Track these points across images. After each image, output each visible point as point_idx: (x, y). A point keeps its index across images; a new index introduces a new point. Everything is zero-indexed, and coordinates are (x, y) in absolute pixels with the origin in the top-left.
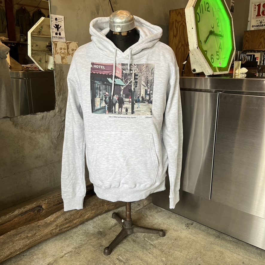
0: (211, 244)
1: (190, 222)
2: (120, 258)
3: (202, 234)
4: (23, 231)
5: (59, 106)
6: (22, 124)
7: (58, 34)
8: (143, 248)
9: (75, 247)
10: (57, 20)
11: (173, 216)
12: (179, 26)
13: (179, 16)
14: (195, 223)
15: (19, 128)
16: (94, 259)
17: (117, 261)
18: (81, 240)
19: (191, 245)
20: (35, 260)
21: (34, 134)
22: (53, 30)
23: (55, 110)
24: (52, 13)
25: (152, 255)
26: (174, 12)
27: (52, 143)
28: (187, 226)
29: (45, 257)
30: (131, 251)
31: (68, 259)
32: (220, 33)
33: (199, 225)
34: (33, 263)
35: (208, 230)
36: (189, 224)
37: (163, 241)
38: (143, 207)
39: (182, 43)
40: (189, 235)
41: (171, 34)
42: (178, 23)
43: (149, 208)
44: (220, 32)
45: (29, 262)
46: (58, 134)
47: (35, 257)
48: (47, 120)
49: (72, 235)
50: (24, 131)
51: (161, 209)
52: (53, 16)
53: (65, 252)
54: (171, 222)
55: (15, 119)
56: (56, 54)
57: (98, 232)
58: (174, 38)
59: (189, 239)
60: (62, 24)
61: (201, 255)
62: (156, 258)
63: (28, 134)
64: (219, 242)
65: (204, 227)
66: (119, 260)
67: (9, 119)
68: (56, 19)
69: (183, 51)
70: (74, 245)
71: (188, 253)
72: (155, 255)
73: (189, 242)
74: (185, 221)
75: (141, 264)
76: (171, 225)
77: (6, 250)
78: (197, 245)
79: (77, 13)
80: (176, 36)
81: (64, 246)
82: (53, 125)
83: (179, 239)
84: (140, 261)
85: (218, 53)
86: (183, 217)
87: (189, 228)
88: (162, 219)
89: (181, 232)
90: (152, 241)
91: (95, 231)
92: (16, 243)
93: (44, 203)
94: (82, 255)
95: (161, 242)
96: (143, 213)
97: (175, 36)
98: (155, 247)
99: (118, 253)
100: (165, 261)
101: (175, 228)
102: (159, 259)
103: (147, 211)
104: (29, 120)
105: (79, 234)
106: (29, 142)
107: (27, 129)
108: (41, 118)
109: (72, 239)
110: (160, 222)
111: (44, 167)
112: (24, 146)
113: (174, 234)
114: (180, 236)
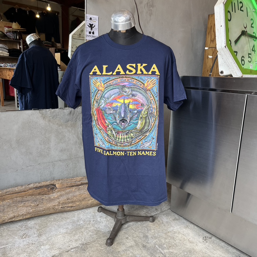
1: (208, 235)
3: (220, 251)
6: (50, 117)
7: (92, 33)
9: (83, 243)
11: (191, 226)
14: (213, 238)
15: (47, 120)
20: (41, 250)
21: (61, 127)
22: (87, 29)
24: (87, 13)
26: (213, 16)
27: (78, 138)
28: (205, 239)
29: (52, 248)
31: (73, 254)
33: (218, 240)
34: (39, 253)
35: (228, 248)
36: (207, 237)
37: (175, 252)
38: (161, 212)
40: (205, 250)
41: (209, 39)
43: (167, 215)
45: (36, 251)
47: (42, 247)
48: (75, 115)
49: (83, 230)
50: (51, 124)
51: (178, 217)
52: (87, 16)
53: (71, 247)
54: (187, 232)
57: (109, 231)
59: (205, 254)
65: (223, 244)
67: (39, 111)
70: (82, 241)
74: (203, 234)
76: (187, 235)
81: (72, 241)
82: (80, 121)
87: (207, 242)
88: (178, 227)
89: (197, 245)
90: (163, 249)
91: (106, 230)
94: (88, 253)
95: (172, 252)
96: (159, 218)
97: (212, 41)
101: (191, 239)
103: (163, 217)
104: (57, 114)
105: (90, 231)
106: (55, 135)
107: (55, 122)
108: (69, 113)
109: (82, 234)
110: (175, 231)
111: (68, 160)
112: (50, 138)
113: (189, 246)
114: (195, 249)
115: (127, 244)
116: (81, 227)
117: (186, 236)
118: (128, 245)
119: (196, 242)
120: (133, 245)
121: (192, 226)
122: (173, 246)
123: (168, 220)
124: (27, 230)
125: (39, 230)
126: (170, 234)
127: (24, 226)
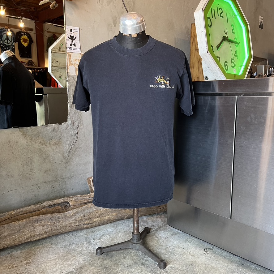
0: (233, 271)
1: (209, 246)
5: (71, 118)
6: (32, 135)
7: (73, 45)
9: (77, 267)
10: (72, 32)
14: (215, 249)
15: (28, 139)
18: (84, 260)
21: (44, 146)
22: (67, 41)
23: (67, 123)
24: (67, 24)
27: (64, 157)
28: (206, 250)
33: (219, 250)
35: (230, 257)
36: (208, 249)
37: (176, 266)
38: (158, 228)
40: (207, 261)
41: (193, 48)
43: (165, 230)
46: (70, 147)
48: (59, 132)
49: (76, 254)
50: (33, 143)
51: (177, 231)
55: (25, 129)
56: (69, 65)
59: (207, 266)
63: (38, 146)
65: (225, 253)
67: (19, 129)
68: (71, 30)
70: (76, 265)
79: (94, 25)
82: (64, 138)
83: (194, 265)
85: (232, 61)
86: (202, 241)
87: (208, 253)
89: (198, 257)
96: (156, 235)
97: (197, 50)
101: (192, 252)
103: (161, 232)
104: (40, 132)
105: (83, 254)
106: (38, 155)
107: (37, 141)
108: (52, 130)
109: (75, 258)
110: (174, 245)
111: (53, 182)
112: (33, 158)
113: (190, 259)
114: (197, 261)
115: (125, 263)
116: (73, 251)
117: (186, 250)
118: (126, 265)
119: (198, 254)
120: (131, 264)
121: (191, 239)
122: (174, 261)
123: (166, 235)
124: (13, 260)
125: (27, 258)
126: (169, 249)
127: (9, 256)
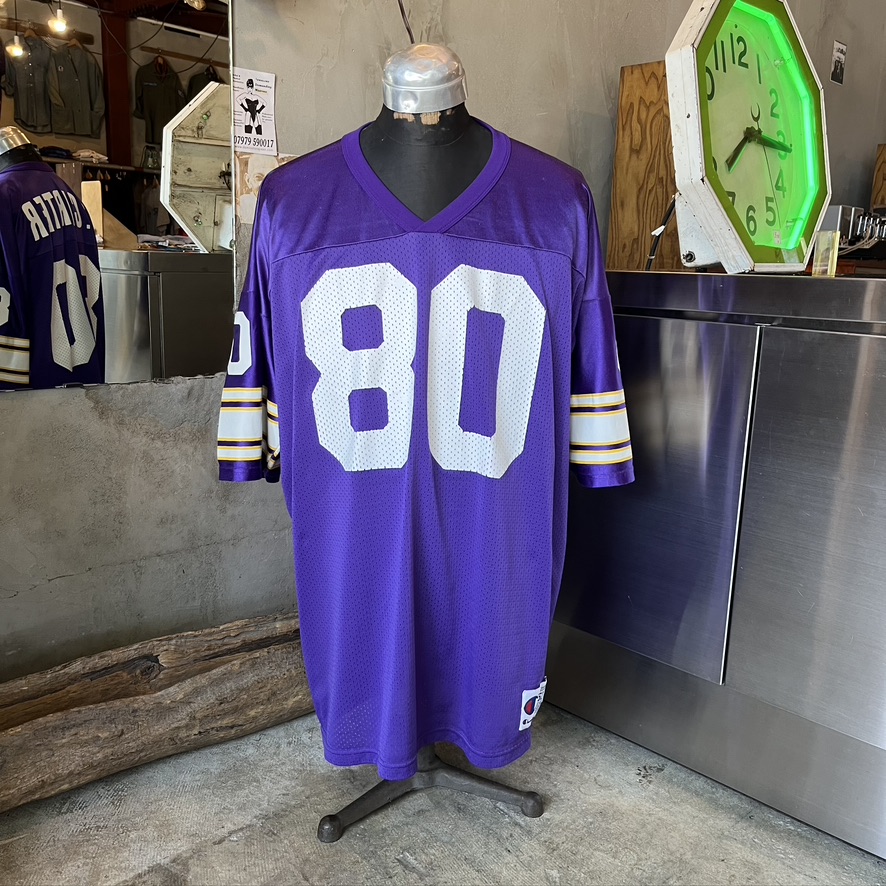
0: (721, 836)
1: (653, 761)
2: (411, 859)
3: (690, 804)
4: (85, 721)
6: (122, 409)
7: (254, 130)
8: (489, 832)
9: (264, 812)
10: (252, 87)
11: (597, 739)
12: (650, 117)
13: (653, 85)
14: (670, 768)
15: (112, 421)
16: (322, 857)
17: (399, 869)
19: (652, 836)
20: (132, 844)
21: (158, 444)
22: (237, 117)
24: (237, 63)
25: (517, 856)
26: (637, 73)
28: (645, 772)
29: (167, 836)
30: (446, 839)
31: (239, 848)
32: (780, 139)
33: (683, 774)
35: (713, 793)
36: (650, 767)
39: (658, 174)
41: (625, 145)
42: (648, 108)
44: (780, 136)
47: (133, 835)
48: (203, 402)
50: (127, 434)
51: (558, 714)
52: (239, 73)
53: (229, 827)
54: (588, 757)
55: (101, 390)
56: (242, 194)
58: (634, 157)
59: (647, 817)
60: (266, 99)
61: (681, 871)
62: (528, 867)
63: (140, 442)
64: (750, 832)
66: (406, 867)
67: (83, 391)
68: (250, 83)
69: (660, 199)
70: (262, 807)
71: (640, 859)
72: (525, 857)
73: (644, 826)
74: (637, 759)
75: (477, 882)
76: (588, 766)
77: (26, 773)
78: (672, 837)
79: (319, 67)
80: (641, 147)
81: (229, 809)
83: (610, 814)
84: (475, 874)
85: (770, 204)
86: (632, 746)
87: (650, 782)
88: (559, 745)
89: (620, 791)
92: (59, 756)
93: (165, 648)
94: (286, 841)
95: (548, 820)
97: (635, 151)
98: (529, 833)
99: (404, 844)
100: (557, 880)
101: (602, 778)
102: (540, 871)
104: (147, 400)
106: (140, 471)
107: (139, 427)
108: (185, 394)
109: (256, 787)
111: (183, 553)
112: (124, 480)
113: (598, 796)
116: (250, 764)
117: (585, 770)
119: (619, 784)
126: (536, 767)
